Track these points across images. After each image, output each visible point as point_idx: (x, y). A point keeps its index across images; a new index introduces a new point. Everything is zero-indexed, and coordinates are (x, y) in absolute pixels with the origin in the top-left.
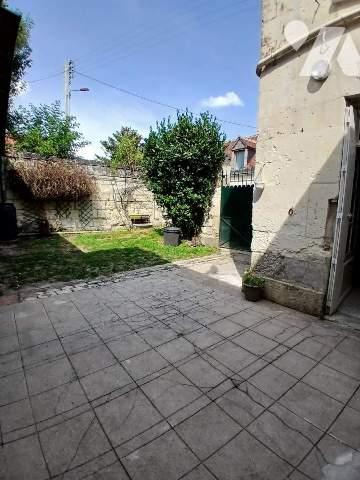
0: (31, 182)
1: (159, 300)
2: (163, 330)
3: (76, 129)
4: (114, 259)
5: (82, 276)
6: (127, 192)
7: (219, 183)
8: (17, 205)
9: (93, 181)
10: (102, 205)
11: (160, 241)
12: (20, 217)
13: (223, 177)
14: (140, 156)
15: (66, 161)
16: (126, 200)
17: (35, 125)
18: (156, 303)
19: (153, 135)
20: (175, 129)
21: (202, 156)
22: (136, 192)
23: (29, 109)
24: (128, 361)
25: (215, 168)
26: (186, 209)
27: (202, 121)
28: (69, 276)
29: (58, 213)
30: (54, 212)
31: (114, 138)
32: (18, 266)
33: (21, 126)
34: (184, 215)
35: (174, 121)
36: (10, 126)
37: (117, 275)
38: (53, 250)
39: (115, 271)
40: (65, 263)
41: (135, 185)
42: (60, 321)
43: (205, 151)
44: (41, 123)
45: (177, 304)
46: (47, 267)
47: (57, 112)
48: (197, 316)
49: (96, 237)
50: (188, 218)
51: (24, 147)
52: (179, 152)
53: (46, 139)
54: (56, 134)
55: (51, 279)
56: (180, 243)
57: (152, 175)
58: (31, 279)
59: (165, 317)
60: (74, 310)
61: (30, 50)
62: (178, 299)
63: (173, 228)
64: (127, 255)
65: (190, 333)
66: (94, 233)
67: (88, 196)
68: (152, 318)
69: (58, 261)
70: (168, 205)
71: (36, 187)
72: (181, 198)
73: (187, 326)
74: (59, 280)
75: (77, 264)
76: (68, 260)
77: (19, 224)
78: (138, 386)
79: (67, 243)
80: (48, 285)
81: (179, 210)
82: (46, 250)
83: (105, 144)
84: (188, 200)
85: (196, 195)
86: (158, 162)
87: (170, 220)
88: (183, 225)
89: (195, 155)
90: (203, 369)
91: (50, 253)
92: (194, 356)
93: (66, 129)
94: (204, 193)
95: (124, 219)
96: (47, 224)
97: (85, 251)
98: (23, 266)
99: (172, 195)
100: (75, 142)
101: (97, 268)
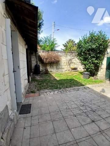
0: (44, 58)
1: (83, 102)
2: (86, 118)
3: (56, 42)
4: (66, 83)
5: (57, 88)
6: (70, 60)
7: (106, 56)
8: (40, 65)
9: (60, 57)
10: (62, 64)
11: (82, 76)
12: (41, 68)
13: (108, 53)
14: (75, 48)
15: (53, 52)
16: (70, 62)
17: (45, 42)
18: (82, 104)
19: (80, 41)
20: (89, 38)
21: (99, 47)
22: (73, 60)
23: (43, 38)
24: (73, 129)
25: (104, 50)
26: (92, 66)
27: (99, 34)
28: (53, 88)
29: (50, 67)
30: (49, 67)
31: (66, 43)
32: (40, 83)
33: (41, 43)
34: (91, 68)
35: (88, 35)
36: (39, 43)
37: (67, 89)
38: (49, 78)
39: (67, 87)
40: (52, 83)
41: (73, 57)
42: (50, 106)
43: (101, 45)
44: (47, 41)
45: (90, 106)
46: (47, 84)
47: (51, 38)
48: (99, 113)
49: (61, 74)
50: (93, 69)
51: (42, 49)
52: (90, 46)
53: (48, 46)
54: (51, 45)
55: (48, 88)
56: (89, 78)
57: (80, 55)
58: (43, 88)
59: (86, 111)
60: (54, 102)
61: (43, 21)
62: (91, 103)
63: (86, 73)
64: (71, 81)
65: (97, 121)
66: (60, 73)
67: (59, 62)
68: (81, 110)
69: (50, 82)
70: (85, 65)
71: (45, 60)
72: (90, 62)
73: (96, 117)
74: (50, 89)
75: (55, 84)
76: (53, 82)
77: (41, 70)
78: (77, 143)
79: (53, 76)
80: (47, 91)
81: (89, 66)
82: (47, 78)
83: (64, 45)
84: (93, 63)
85: (96, 61)
86: (82, 50)
87: (86, 70)
88: (91, 72)
89: (96, 46)
90: (103, 140)
91: (48, 79)
92: (99, 133)
93: (53, 42)
94: (99, 60)
95: (69, 68)
96: (48, 70)
97: (58, 79)
98: (41, 83)
99: (87, 61)
100: (56, 46)
101: (61, 86)
